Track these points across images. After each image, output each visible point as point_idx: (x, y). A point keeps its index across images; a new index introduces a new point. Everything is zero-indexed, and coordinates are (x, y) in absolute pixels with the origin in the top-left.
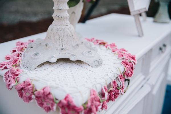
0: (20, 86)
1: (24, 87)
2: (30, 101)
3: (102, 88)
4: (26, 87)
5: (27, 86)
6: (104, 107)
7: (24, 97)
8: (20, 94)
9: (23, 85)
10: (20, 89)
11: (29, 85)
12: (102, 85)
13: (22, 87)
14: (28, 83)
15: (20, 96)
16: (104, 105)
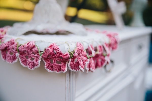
0: (4, 45)
1: (8, 46)
2: (14, 61)
3: (89, 46)
4: (10, 46)
5: (11, 44)
6: (91, 67)
7: (7, 57)
8: (3, 55)
9: (7, 44)
10: (3, 48)
11: (14, 43)
12: (88, 44)
13: (5, 46)
14: (13, 42)
15: (3, 58)
16: (91, 65)
